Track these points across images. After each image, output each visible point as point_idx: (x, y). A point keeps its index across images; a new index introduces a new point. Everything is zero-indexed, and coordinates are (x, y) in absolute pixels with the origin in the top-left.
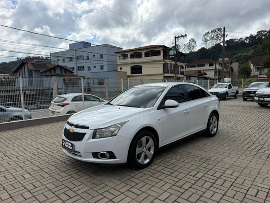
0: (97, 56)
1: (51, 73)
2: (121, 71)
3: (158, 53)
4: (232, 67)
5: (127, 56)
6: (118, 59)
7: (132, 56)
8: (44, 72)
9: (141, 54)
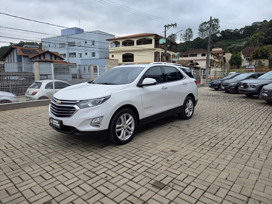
0: (89, 43)
1: (40, 58)
2: (113, 58)
3: (150, 42)
4: (224, 58)
5: (119, 43)
6: (110, 46)
7: (124, 44)
8: (34, 58)
9: (133, 42)
